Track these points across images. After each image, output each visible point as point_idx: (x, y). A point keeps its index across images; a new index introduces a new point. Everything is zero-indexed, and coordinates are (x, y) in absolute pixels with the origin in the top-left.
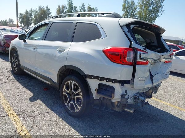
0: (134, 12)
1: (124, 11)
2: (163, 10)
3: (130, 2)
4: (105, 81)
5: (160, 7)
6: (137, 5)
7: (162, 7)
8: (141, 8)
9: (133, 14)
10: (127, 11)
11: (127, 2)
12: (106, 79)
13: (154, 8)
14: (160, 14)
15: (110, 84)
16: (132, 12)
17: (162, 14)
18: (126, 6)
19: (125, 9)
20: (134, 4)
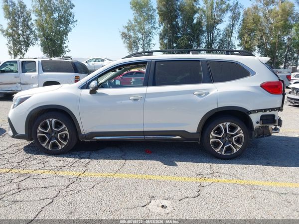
0: (28, 21)
1: (9, 18)
2: (75, 20)
3: (16, 2)
4: (268, 111)
5: (70, 15)
6: (32, 9)
7: (74, 16)
8: (40, 16)
9: (28, 25)
10: (14, 18)
11: (11, 2)
12: (269, 109)
13: (61, 17)
14: (73, 25)
15: (273, 113)
16: (24, 21)
17: (75, 25)
18: (11, 9)
19: (10, 14)
20: (25, 6)
